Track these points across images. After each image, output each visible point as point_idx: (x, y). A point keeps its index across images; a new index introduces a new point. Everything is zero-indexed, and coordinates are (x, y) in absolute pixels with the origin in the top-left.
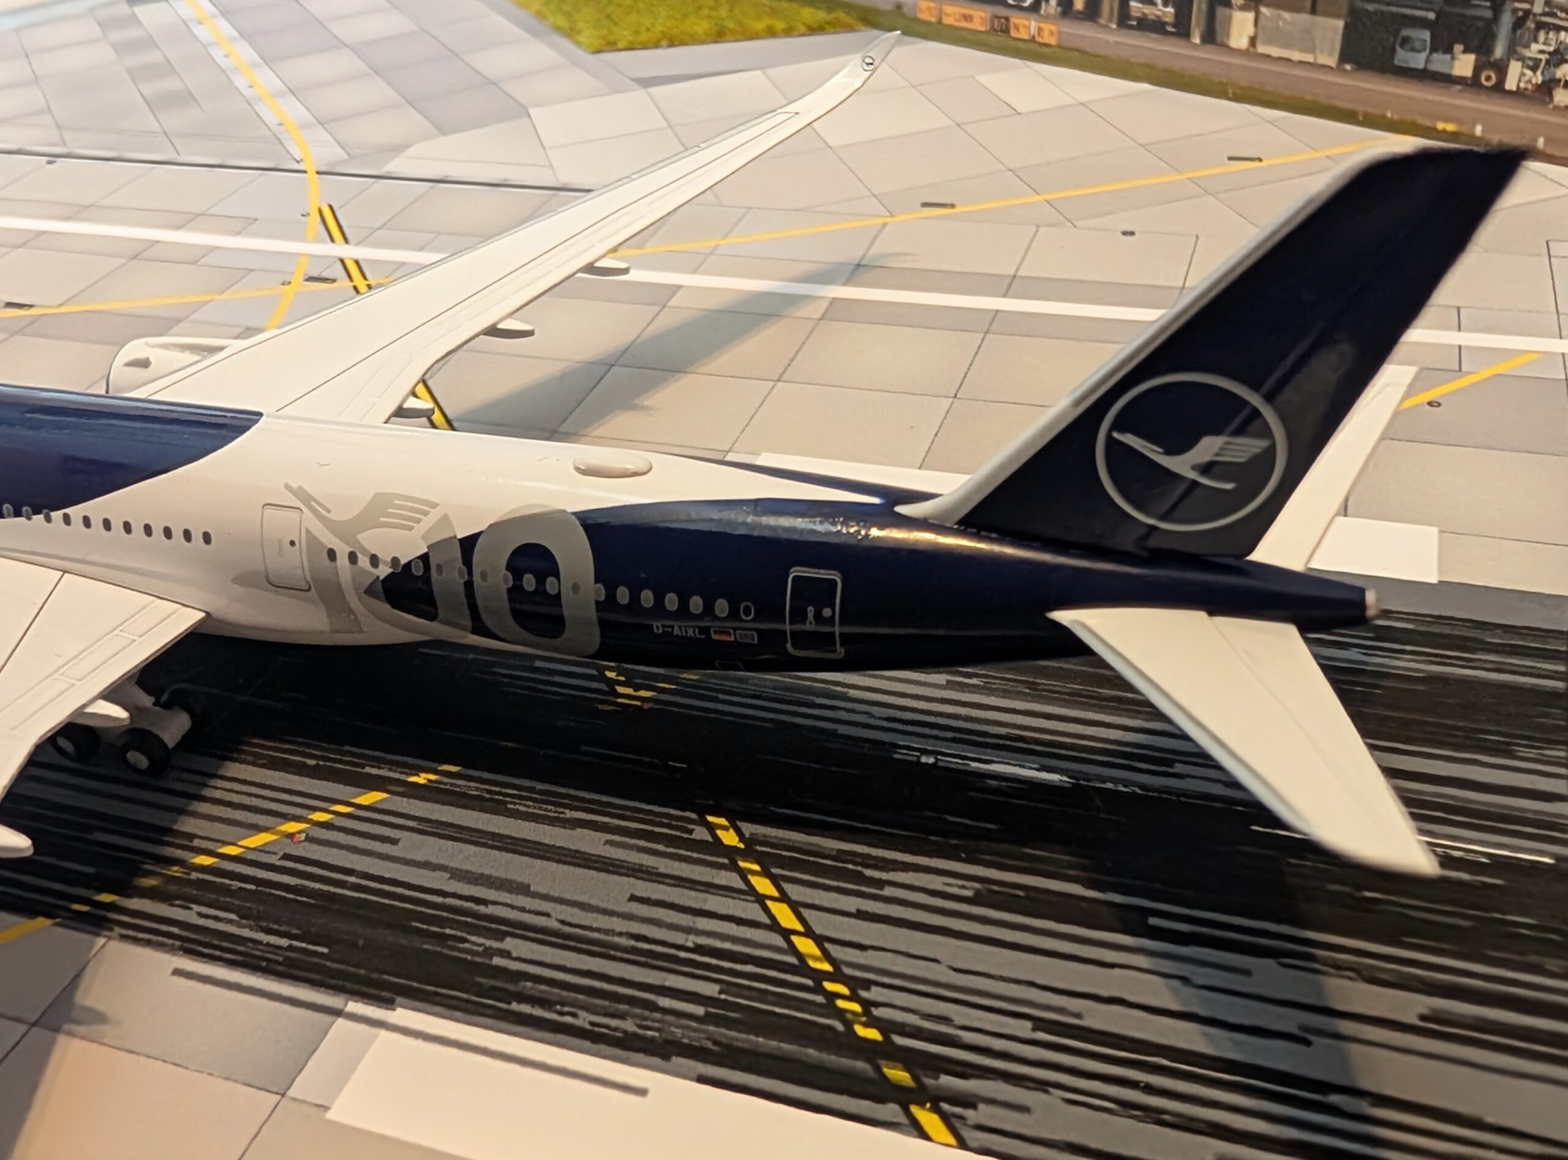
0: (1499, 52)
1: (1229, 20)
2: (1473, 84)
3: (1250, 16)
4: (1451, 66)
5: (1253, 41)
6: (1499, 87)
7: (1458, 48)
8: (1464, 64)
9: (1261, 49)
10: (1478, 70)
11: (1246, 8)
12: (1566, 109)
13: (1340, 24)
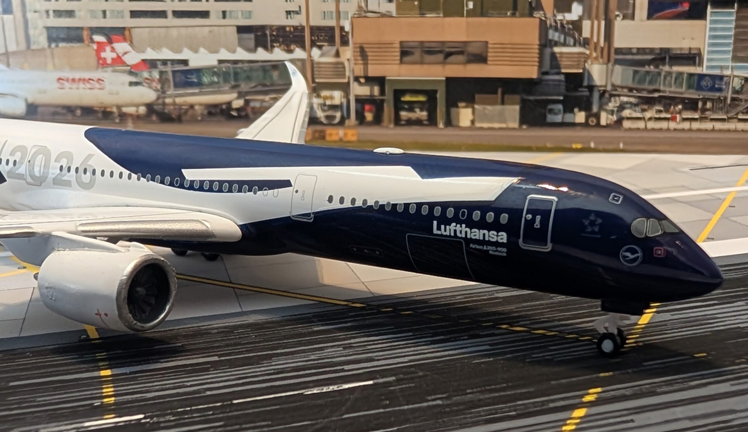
0: (595, 109)
1: (458, 114)
2: (586, 125)
3: (469, 111)
4: (574, 118)
5: (473, 122)
6: (598, 125)
7: (576, 110)
8: (580, 117)
9: (478, 125)
10: (587, 118)
11: (466, 107)
12: (630, 129)
13: (517, 108)
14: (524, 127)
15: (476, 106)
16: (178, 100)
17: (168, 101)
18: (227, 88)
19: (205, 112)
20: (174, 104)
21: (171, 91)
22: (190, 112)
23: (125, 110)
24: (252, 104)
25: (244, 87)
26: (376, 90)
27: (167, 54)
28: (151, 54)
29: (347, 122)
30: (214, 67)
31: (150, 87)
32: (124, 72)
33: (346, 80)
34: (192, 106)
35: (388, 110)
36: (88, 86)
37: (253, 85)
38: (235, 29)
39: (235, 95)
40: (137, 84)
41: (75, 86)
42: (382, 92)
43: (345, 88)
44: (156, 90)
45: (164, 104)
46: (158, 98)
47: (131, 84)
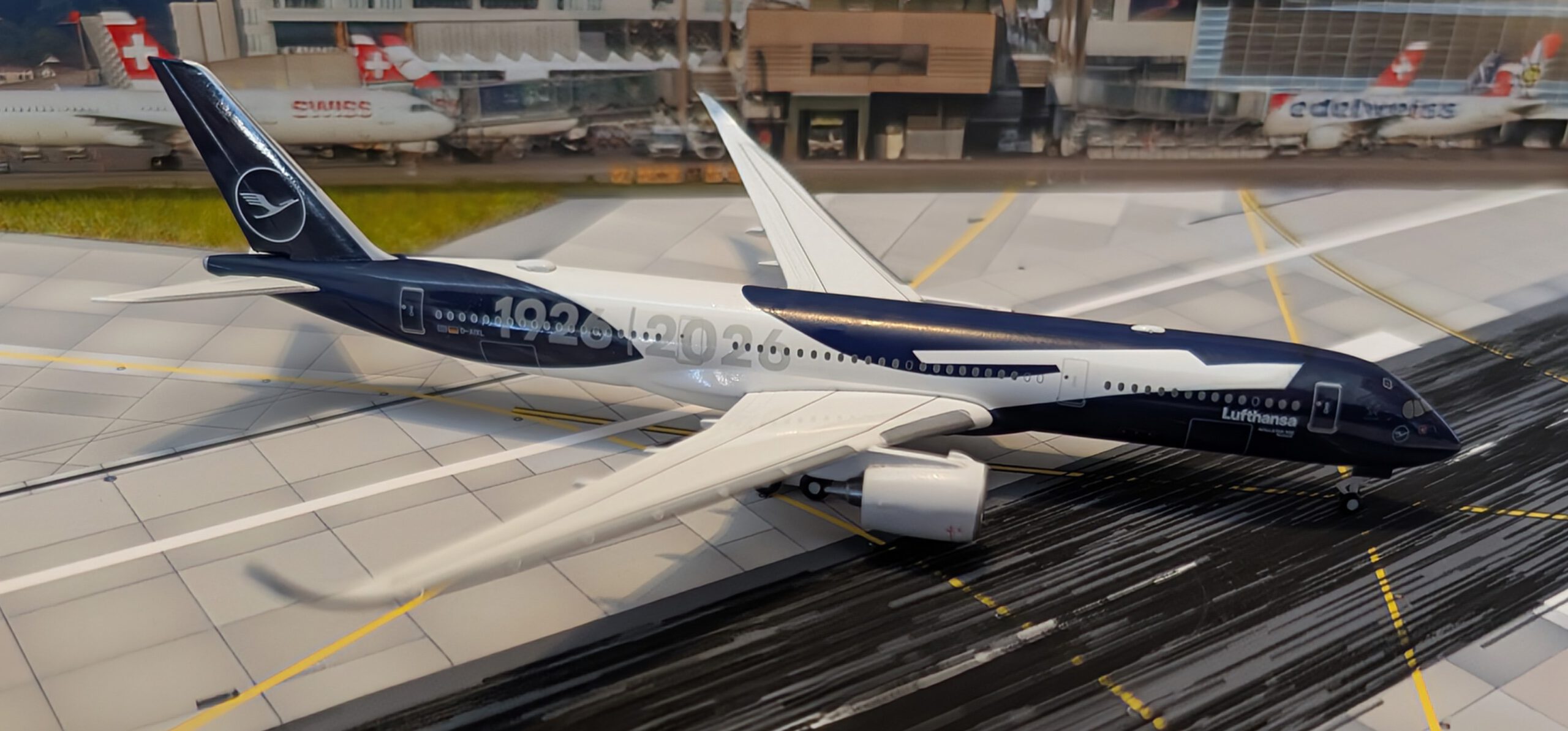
0: (1056, 134)
1: (884, 142)
2: (1045, 155)
3: (899, 137)
4: (1031, 146)
5: (903, 152)
6: (1059, 154)
7: (1033, 135)
8: (1038, 144)
9: (911, 156)
10: (1046, 146)
11: (896, 132)
12: (1097, 161)
13: (961, 133)
14: (969, 158)
15: (909, 132)
16: (488, 131)
17: (471, 132)
18: (562, 112)
19: (530, 146)
20: (482, 136)
21: (477, 118)
22: (505, 147)
23: (404, 147)
24: (600, 134)
25: (588, 109)
26: (777, 113)
27: (470, 62)
28: (444, 63)
30: (544, 81)
31: (444, 113)
32: (403, 90)
34: (507, 140)
35: (791, 138)
36: (344, 112)
37: (601, 105)
38: (577, 24)
39: (573, 122)
40: (423, 108)
41: (322, 113)
42: (785, 114)
44: (454, 117)
45: (466, 137)
46: (457, 129)
47: (414, 108)
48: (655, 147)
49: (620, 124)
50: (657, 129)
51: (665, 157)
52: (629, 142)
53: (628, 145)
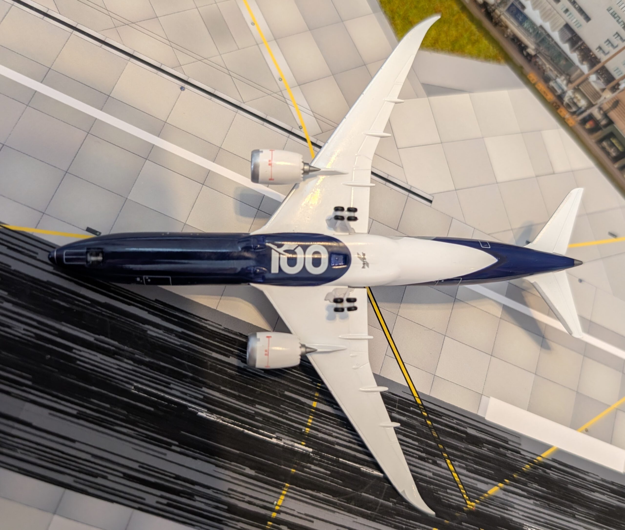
16: (503, 17)
17: (497, 12)
18: (533, 40)
19: (511, 37)
20: (499, 16)
21: (503, 10)
22: (504, 28)
24: (538, 60)
25: (542, 49)
26: (604, 122)
29: (575, 116)
33: (594, 103)
34: (507, 27)
35: (599, 134)
39: (534, 47)
42: (606, 126)
43: (590, 105)
45: (494, 11)
46: (493, 5)
48: (552, 84)
49: (548, 66)
50: (559, 80)
51: (553, 90)
52: (546, 73)
53: (544, 73)
